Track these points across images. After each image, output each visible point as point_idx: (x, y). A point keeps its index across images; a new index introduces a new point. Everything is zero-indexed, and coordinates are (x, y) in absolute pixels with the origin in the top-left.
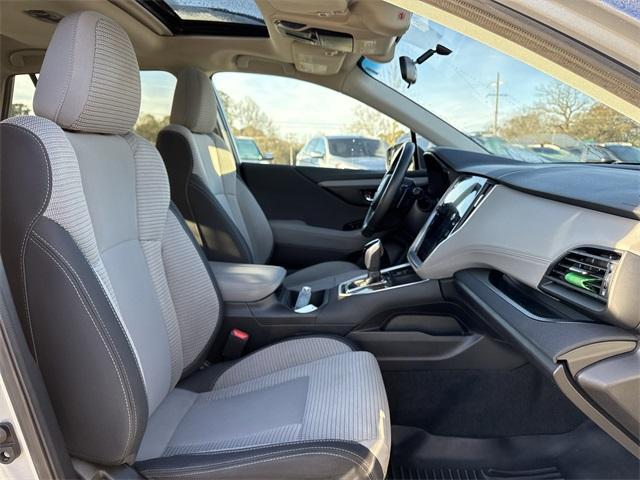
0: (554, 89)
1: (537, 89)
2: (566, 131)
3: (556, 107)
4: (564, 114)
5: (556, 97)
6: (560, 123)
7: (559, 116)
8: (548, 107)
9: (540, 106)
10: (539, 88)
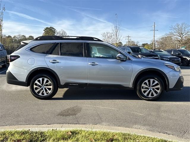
0: (176, 27)
1: (170, 27)
2: (181, 42)
3: (178, 34)
4: (180, 36)
5: (177, 30)
6: (179, 40)
7: (179, 37)
8: (174, 34)
9: (172, 33)
10: (171, 27)
